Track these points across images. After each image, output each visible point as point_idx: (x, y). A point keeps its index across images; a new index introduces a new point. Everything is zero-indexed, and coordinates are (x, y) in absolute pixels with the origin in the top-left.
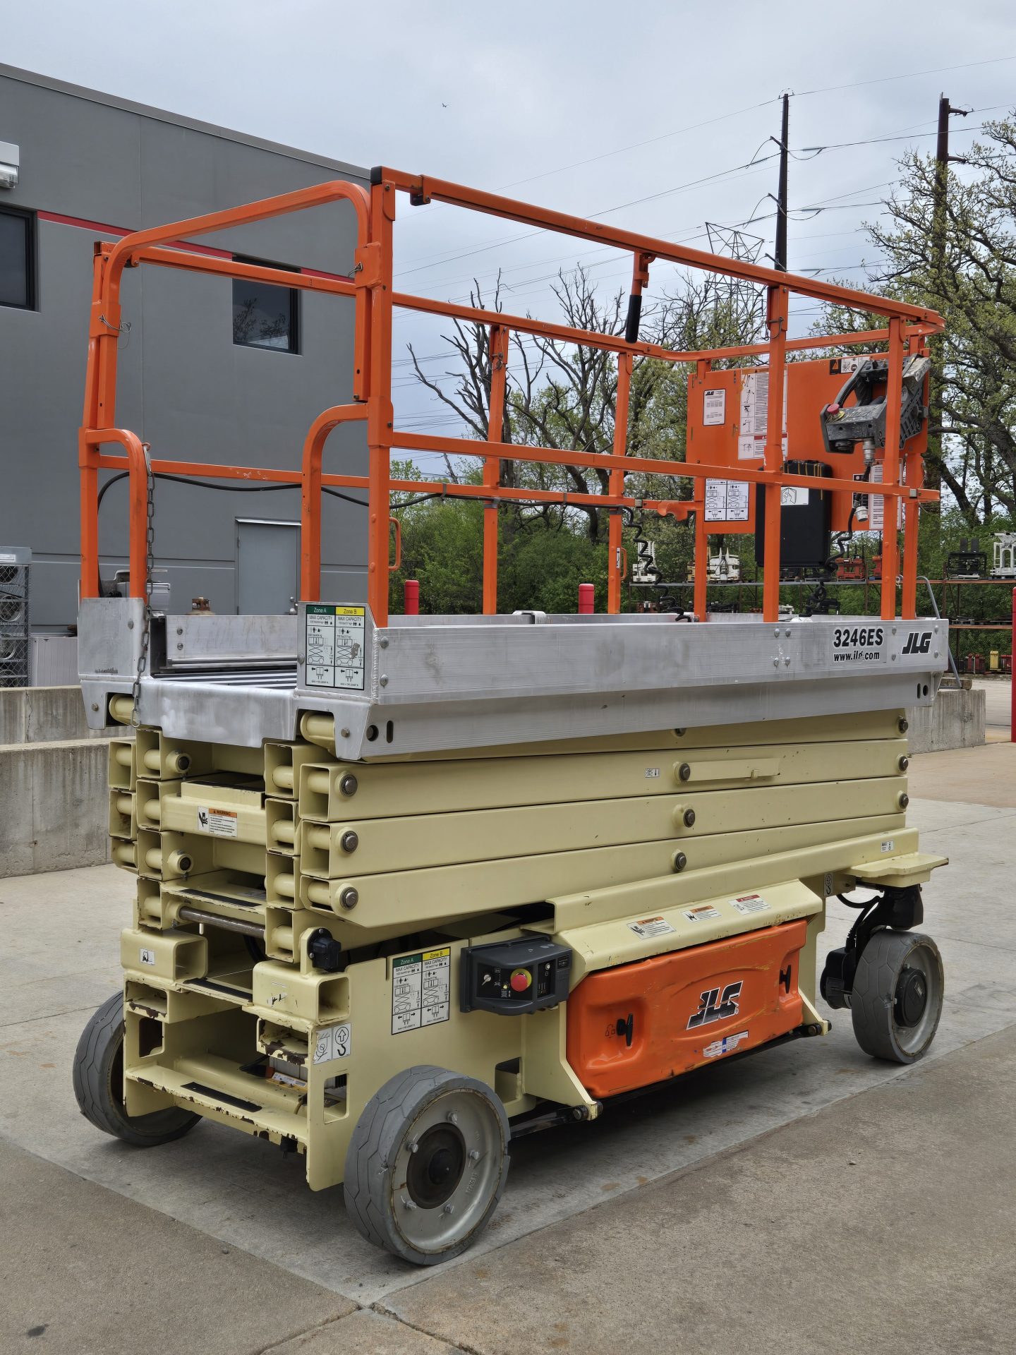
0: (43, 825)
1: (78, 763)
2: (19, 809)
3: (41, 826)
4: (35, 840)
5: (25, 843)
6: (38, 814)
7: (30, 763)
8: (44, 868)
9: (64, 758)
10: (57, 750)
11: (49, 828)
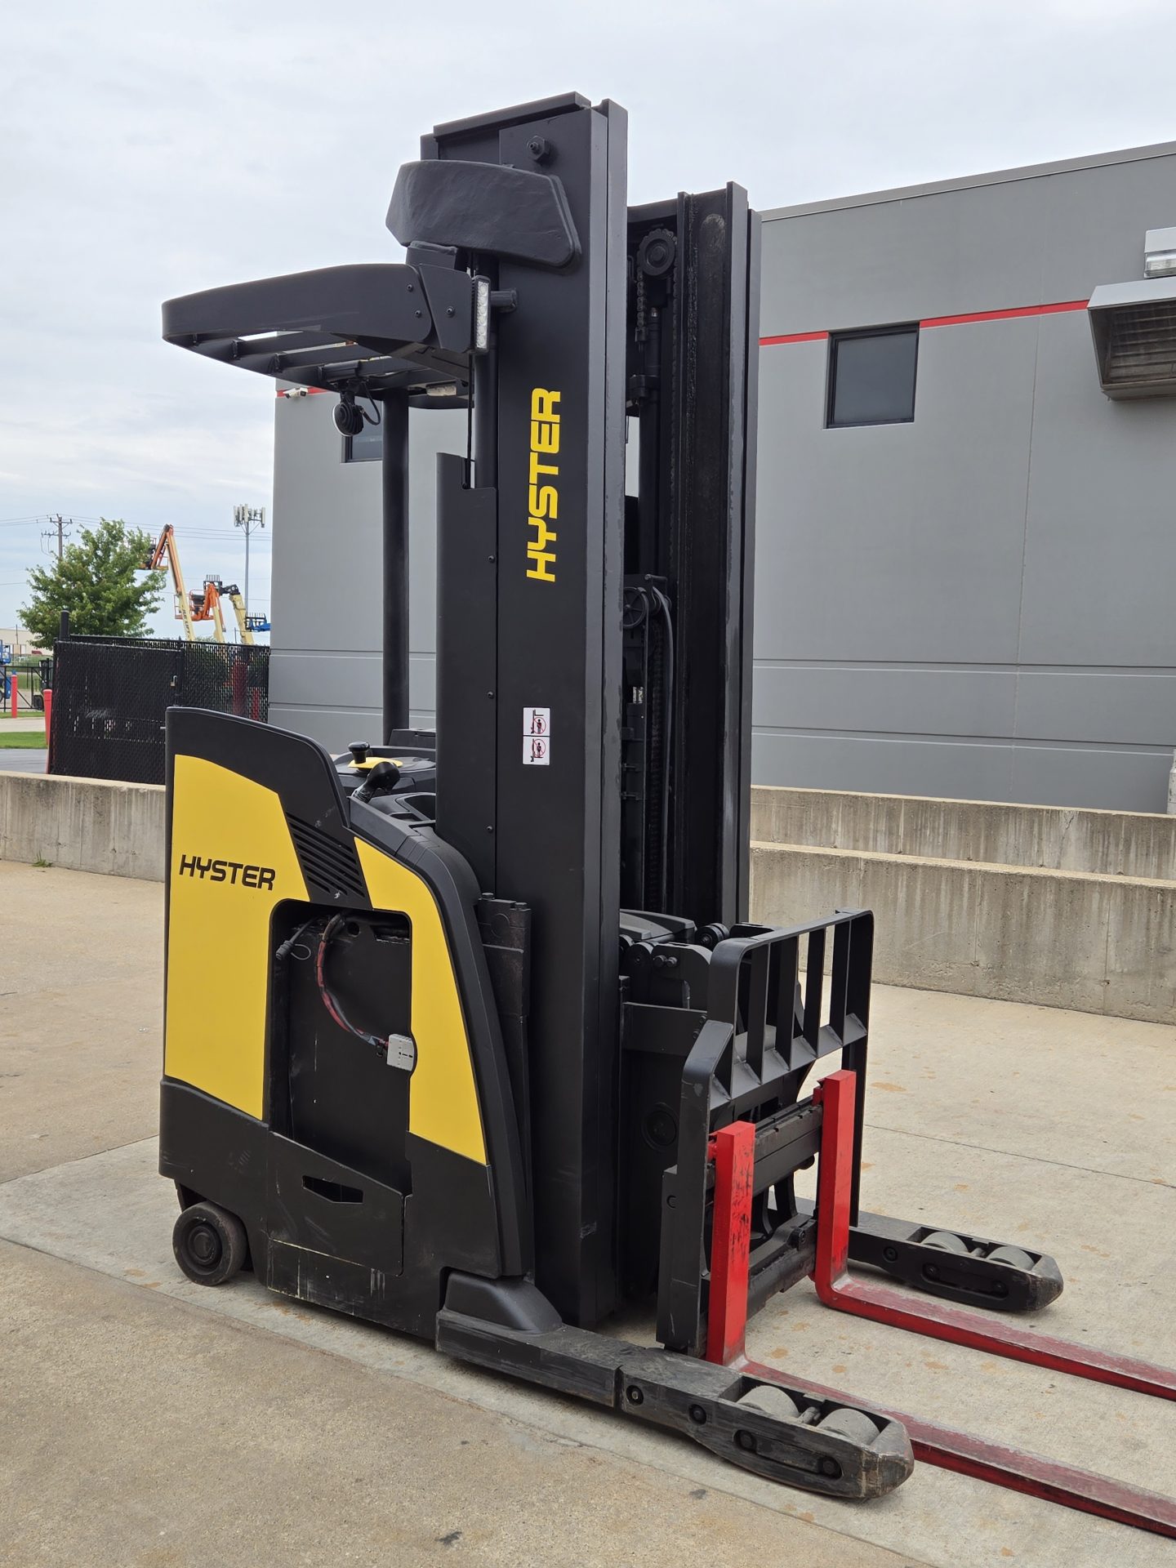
0: (1118, 965)
1: (1169, 906)
2: (1090, 942)
3: (1115, 965)
4: (1107, 979)
5: (1095, 979)
6: (1112, 953)
7: (1106, 896)
8: (1116, 1012)
9: (1149, 898)
10: (1141, 887)
11: (1125, 970)
